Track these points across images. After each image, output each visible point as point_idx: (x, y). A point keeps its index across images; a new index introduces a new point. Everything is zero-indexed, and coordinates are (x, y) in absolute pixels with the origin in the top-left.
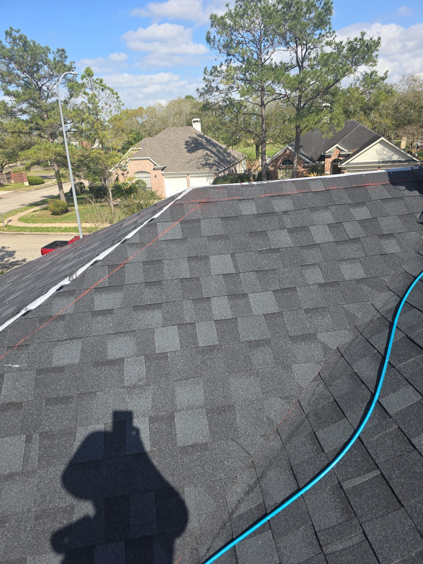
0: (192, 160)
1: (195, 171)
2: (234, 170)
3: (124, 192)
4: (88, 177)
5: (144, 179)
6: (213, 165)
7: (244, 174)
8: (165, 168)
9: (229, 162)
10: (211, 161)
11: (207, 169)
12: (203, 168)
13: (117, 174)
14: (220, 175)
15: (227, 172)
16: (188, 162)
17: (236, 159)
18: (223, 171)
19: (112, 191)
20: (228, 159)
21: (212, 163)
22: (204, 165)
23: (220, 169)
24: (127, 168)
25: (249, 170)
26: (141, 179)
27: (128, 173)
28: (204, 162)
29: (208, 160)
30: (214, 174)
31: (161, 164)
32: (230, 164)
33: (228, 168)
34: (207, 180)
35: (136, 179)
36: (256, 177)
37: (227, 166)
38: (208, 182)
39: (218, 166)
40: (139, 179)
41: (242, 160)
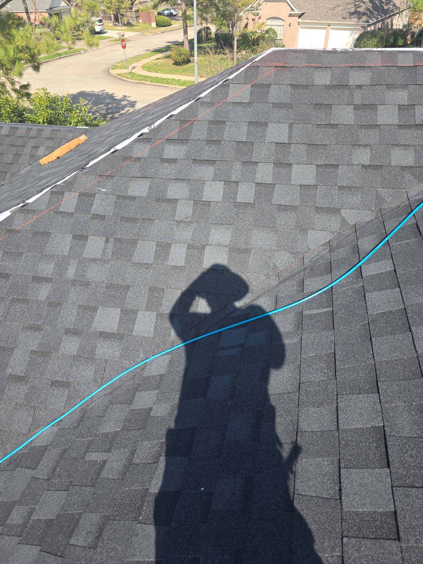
0: (338, 6)
1: (339, 21)
2: (390, 24)
3: (250, 43)
4: (215, 20)
5: (276, 28)
6: (364, 14)
7: (401, 31)
8: (303, 14)
9: (385, 12)
10: (362, 9)
11: (354, 20)
12: (350, 18)
13: (247, 19)
14: (369, 29)
15: (379, 25)
16: (333, 9)
17: (397, 8)
18: (374, 24)
19: (238, 41)
20: (386, 7)
21: (363, 11)
22: (351, 14)
23: (370, 21)
24: (259, 12)
25: (410, 24)
26: (273, 27)
27: (260, 18)
28: (353, 10)
29: (359, 7)
30: (362, 27)
31: (299, 9)
32: (385, 15)
33: (383, 20)
34: (351, 35)
35: (267, 28)
36: (415, 36)
37: (381, 17)
38: (352, 37)
39: (369, 17)
40: (270, 27)
41: (403, 11)
